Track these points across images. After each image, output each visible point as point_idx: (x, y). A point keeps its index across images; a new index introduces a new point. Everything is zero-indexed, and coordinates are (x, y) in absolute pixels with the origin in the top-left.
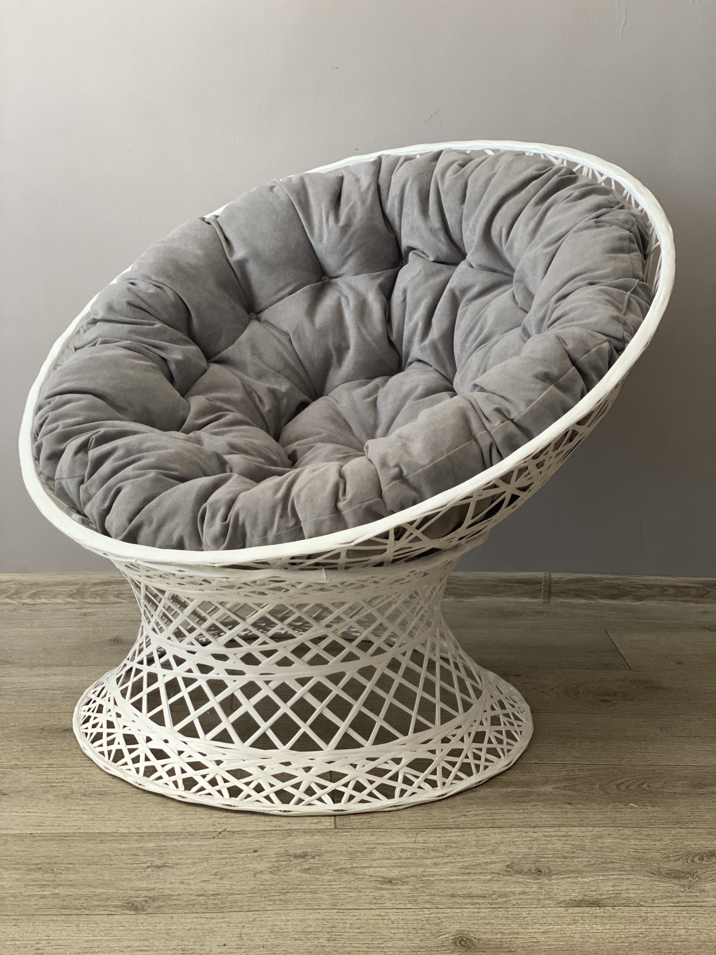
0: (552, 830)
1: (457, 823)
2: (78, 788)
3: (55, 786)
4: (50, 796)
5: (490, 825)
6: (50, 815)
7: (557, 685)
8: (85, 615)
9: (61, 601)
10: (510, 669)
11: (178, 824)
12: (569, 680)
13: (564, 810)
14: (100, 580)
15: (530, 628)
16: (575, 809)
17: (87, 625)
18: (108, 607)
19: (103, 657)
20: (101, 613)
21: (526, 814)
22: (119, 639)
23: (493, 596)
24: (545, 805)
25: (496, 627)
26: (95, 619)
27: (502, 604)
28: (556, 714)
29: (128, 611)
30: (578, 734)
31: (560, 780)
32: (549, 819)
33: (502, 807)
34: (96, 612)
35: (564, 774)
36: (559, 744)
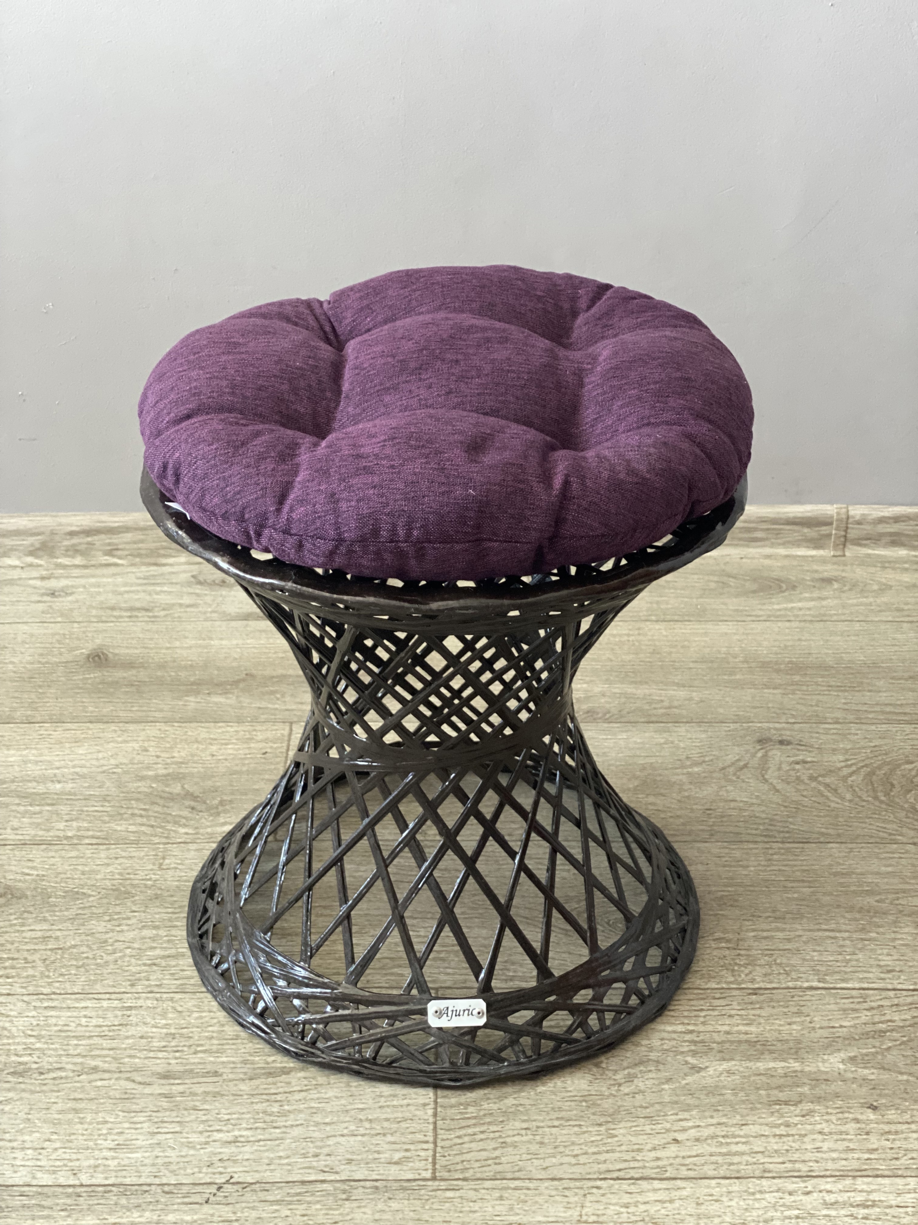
0: (840, 1186)
1: (660, 1163)
5: (722, 1173)
7: (854, 768)
8: (53, 594)
9: (17, 563)
10: (771, 725)
11: (147, 1161)
12: (876, 753)
13: (863, 1126)
14: (77, 526)
15: (810, 618)
16: (883, 1123)
17: (52, 620)
18: (93, 576)
19: (71, 700)
20: (81, 590)
21: (790, 1138)
22: (103, 654)
23: (748, 546)
24: (827, 1113)
25: (749, 618)
26: (68, 604)
27: (761, 560)
28: (850, 846)
29: (126, 584)
30: (891, 903)
31: (857, 1037)
32: (835, 1155)
33: (747, 1118)
34: (73, 586)
35: (864, 1019)
36: (856, 931)
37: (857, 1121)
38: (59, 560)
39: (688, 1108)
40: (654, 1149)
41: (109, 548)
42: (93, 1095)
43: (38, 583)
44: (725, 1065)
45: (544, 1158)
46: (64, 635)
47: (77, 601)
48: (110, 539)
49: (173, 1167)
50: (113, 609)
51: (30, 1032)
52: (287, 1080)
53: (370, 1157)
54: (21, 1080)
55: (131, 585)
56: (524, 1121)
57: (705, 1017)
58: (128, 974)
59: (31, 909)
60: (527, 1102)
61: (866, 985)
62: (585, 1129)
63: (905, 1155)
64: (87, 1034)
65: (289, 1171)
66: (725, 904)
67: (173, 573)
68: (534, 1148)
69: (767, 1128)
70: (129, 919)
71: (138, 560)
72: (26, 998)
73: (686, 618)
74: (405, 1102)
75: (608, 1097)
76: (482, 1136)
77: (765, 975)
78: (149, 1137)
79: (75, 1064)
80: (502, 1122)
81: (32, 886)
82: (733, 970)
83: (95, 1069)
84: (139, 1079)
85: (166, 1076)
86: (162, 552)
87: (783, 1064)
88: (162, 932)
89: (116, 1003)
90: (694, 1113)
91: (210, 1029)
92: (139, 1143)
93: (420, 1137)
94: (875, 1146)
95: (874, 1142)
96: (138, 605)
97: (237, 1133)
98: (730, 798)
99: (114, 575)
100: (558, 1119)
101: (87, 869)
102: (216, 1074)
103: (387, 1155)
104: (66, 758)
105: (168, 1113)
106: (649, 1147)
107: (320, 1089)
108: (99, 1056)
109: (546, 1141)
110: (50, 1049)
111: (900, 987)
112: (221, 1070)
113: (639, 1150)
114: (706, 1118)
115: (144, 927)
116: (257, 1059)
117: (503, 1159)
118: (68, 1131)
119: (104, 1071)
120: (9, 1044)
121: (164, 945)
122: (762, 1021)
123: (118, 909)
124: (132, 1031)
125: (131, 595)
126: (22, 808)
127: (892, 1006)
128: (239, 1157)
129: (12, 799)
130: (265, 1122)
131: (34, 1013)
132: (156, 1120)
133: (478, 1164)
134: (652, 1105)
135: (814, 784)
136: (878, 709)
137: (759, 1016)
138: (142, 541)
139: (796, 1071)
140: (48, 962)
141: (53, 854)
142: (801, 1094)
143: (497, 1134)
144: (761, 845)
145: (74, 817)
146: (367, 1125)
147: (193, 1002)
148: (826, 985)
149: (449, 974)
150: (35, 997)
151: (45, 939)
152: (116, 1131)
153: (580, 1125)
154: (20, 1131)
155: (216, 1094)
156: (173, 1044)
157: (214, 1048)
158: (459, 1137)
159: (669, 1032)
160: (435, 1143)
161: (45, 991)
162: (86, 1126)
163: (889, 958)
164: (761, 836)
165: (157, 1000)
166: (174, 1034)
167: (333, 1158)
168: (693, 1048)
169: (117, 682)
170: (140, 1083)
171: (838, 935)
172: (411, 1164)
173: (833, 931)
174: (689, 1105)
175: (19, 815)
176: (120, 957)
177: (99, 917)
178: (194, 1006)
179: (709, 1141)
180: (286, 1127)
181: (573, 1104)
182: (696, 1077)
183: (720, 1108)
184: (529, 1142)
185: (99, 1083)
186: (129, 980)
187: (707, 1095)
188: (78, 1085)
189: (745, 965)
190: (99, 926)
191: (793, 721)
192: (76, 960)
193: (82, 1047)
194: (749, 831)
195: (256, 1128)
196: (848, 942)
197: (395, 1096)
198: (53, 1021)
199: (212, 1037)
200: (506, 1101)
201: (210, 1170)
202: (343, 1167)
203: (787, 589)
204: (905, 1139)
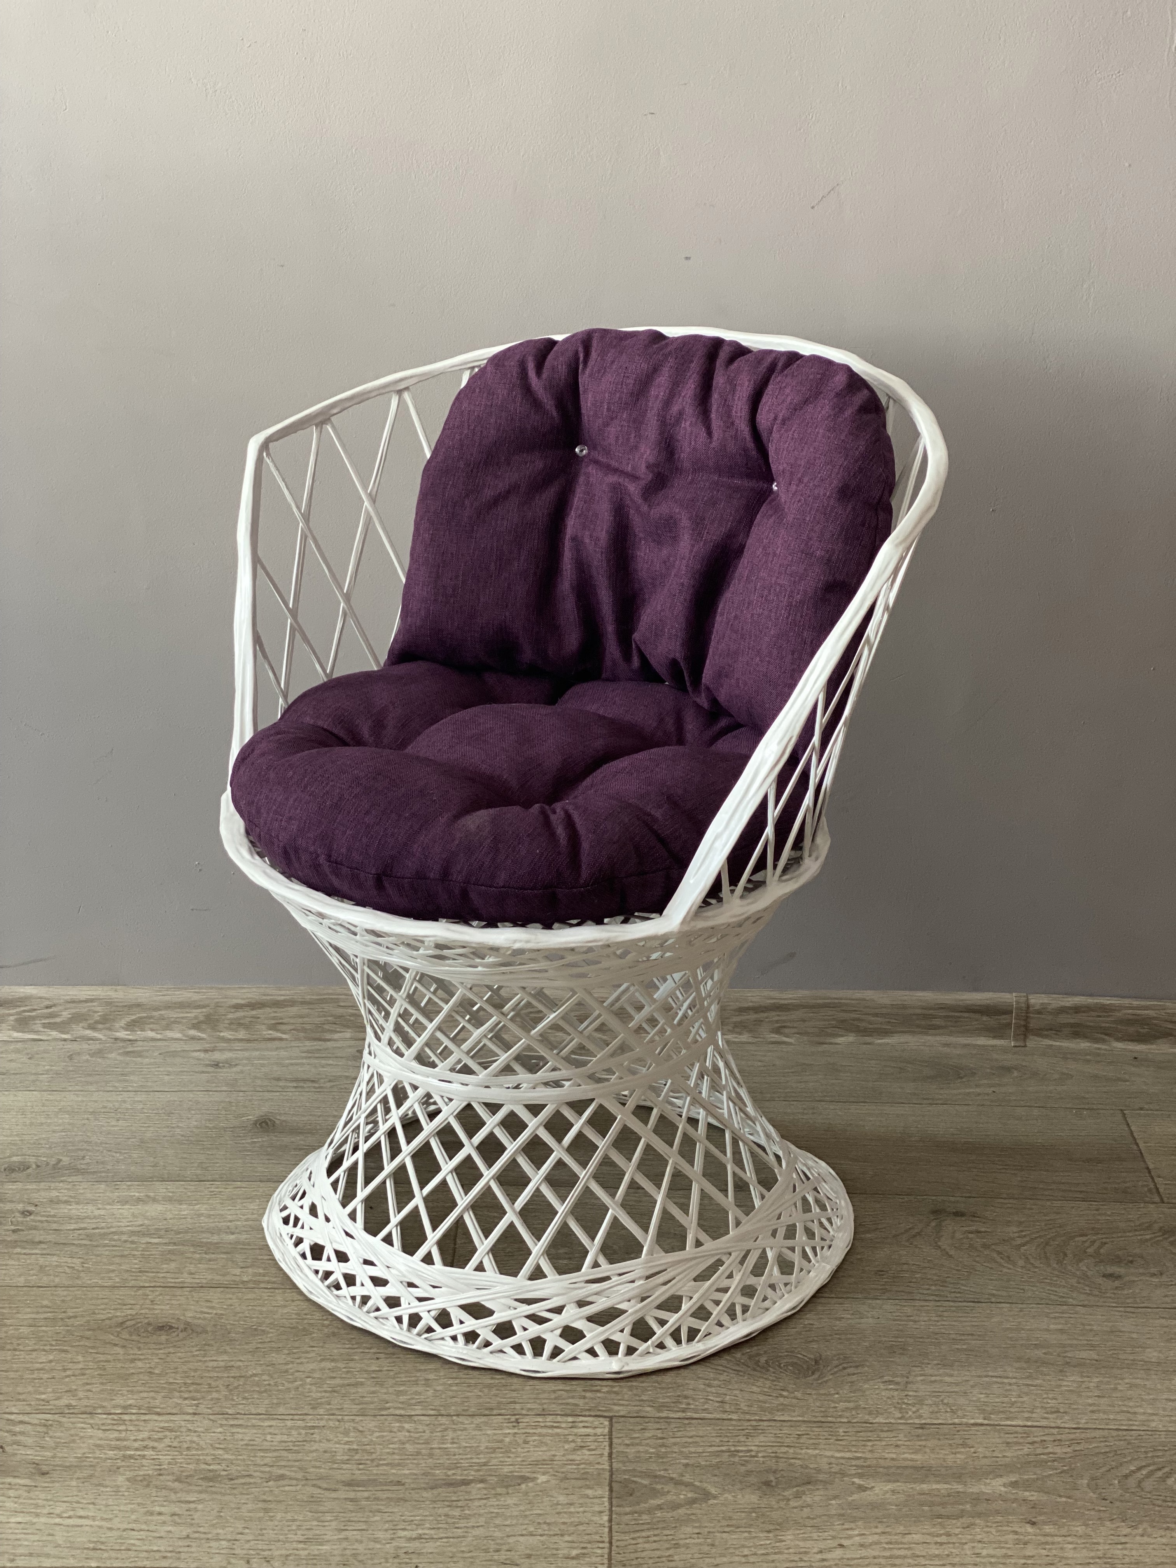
1: (826, 1563)
2: (169, 1463)
3: (131, 1457)
4: (120, 1480)
6: (116, 1524)
7: (1027, 1239)
8: (217, 1065)
9: (179, 1035)
10: (945, 1198)
11: (336, 1552)
12: (1051, 1226)
13: (1022, 1537)
14: (244, 999)
15: (989, 1103)
16: (1041, 1535)
17: (219, 1089)
18: (257, 1050)
19: (239, 1161)
20: (245, 1062)
21: (951, 1545)
22: (270, 1120)
23: (926, 1034)
24: (987, 1526)
25: (925, 1101)
26: (233, 1075)
27: (940, 1048)
28: (1021, 1306)
29: (290, 1058)
30: (1059, 1355)
31: (1019, 1466)
32: (993, 1560)
33: (911, 1528)
34: (236, 1058)
35: (1026, 1450)
36: (1022, 1378)
37: (1016, 1533)
38: (222, 1034)
39: (854, 1520)
40: (821, 1552)
41: (273, 1022)
42: (281, 1498)
43: (202, 1055)
44: (890, 1486)
45: (715, 1558)
46: (230, 1102)
47: (242, 1072)
48: (276, 1012)
49: (360, 1558)
50: (278, 1079)
51: (217, 1446)
52: (468, 1490)
53: (549, 1553)
54: (211, 1484)
55: (297, 1058)
56: (696, 1527)
57: (873, 1446)
58: (309, 1399)
59: (212, 1342)
60: (698, 1511)
61: (1029, 1424)
62: (754, 1535)
63: (1060, 1561)
64: (273, 1448)
65: (472, 1562)
66: (895, 1352)
67: (339, 1048)
68: (706, 1549)
69: (928, 1537)
70: (307, 1352)
71: (302, 1034)
72: (211, 1417)
73: (863, 1100)
74: (581, 1509)
75: (777, 1510)
76: (655, 1538)
77: (932, 1412)
78: (336, 1533)
79: (261, 1472)
80: (675, 1527)
81: (213, 1323)
82: (901, 1409)
83: (282, 1477)
84: (325, 1486)
85: (350, 1484)
86: (326, 1027)
87: (946, 1486)
88: (340, 1365)
89: (300, 1423)
90: (860, 1523)
91: (391, 1446)
92: (327, 1537)
93: (597, 1538)
94: (1030, 1554)
95: (1030, 1551)
96: (305, 1077)
97: (420, 1532)
98: (903, 1261)
99: (277, 1049)
100: (728, 1526)
101: (264, 1309)
102: (399, 1483)
103: (565, 1552)
104: (238, 1212)
105: (354, 1514)
106: (815, 1550)
107: (499, 1497)
108: (285, 1466)
109: (717, 1543)
110: (237, 1460)
111: (1062, 1425)
112: (403, 1481)
113: (806, 1553)
114: (870, 1528)
115: (322, 1360)
116: (438, 1472)
117: (676, 1558)
118: (259, 1527)
119: (291, 1479)
120: (198, 1455)
121: (344, 1376)
122: (928, 1450)
123: (297, 1344)
124: (315, 1446)
125: (296, 1067)
126: (198, 1256)
127: (1054, 1441)
128: (424, 1551)
129: (187, 1248)
130: (447, 1523)
131: (220, 1430)
132: (343, 1519)
133: (651, 1561)
134: (820, 1516)
135: (986, 1252)
136: (1054, 1186)
137: (925, 1446)
138: (307, 1016)
139: (958, 1492)
140: (230, 1387)
141: (230, 1296)
142: (963, 1511)
143: (670, 1538)
144: (931, 1304)
145: (248, 1264)
146: (545, 1527)
147: (373, 1424)
148: (992, 1423)
149: (623, 1405)
150: (221, 1416)
151: (227, 1368)
152: (304, 1528)
153: (750, 1532)
154: (213, 1525)
155: (399, 1500)
156: (356, 1457)
157: (397, 1461)
158: (633, 1539)
159: (837, 1458)
160: (611, 1543)
161: (230, 1411)
162: (276, 1523)
163: (1054, 1401)
164: (932, 1295)
165: (339, 1421)
166: (357, 1450)
167: (513, 1553)
168: (860, 1471)
169: (286, 1146)
170: (326, 1489)
171: (1006, 1381)
172: (587, 1559)
173: (1000, 1377)
174: (855, 1517)
175: (194, 1261)
176: (301, 1385)
177: (278, 1350)
178: (375, 1427)
179: (874, 1547)
180: (467, 1527)
181: (743, 1514)
182: (864, 1495)
183: (885, 1520)
184: (700, 1544)
185: (287, 1488)
186: (310, 1404)
187: (872, 1509)
188: (267, 1489)
189: (914, 1405)
190: (279, 1358)
191: (968, 1195)
192: (258, 1386)
193: (268, 1459)
194: (921, 1291)
195: (439, 1528)
196: (1015, 1387)
197: (571, 1504)
198: (240, 1436)
199: (394, 1453)
200: (680, 1511)
201: (396, 1560)
202: (522, 1561)
203: (965, 1076)
204: (1062, 1548)
